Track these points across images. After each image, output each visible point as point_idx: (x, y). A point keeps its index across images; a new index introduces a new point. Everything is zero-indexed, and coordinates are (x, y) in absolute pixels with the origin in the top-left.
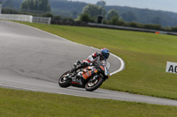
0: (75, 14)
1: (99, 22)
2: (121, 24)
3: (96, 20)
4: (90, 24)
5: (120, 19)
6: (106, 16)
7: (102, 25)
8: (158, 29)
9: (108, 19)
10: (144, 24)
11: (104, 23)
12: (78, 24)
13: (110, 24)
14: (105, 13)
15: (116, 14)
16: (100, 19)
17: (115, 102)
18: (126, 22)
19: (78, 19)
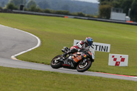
0: (3, 3)
1: (21, 9)
2: (38, 11)
3: (19, 8)
4: (14, 11)
5: (37, 7)
6: (26, 5)
7: (23, 11)
8: (67, 14)
9: (28, 7)
10: (56, 11)
11: (25, 10)
12: (5, 11)
13: (29, 11)
14: (26, 3)
15: (34, 3)
16: (22, 7)
17: (34, 71)
18: (42, 9)
19: (5, 7)
